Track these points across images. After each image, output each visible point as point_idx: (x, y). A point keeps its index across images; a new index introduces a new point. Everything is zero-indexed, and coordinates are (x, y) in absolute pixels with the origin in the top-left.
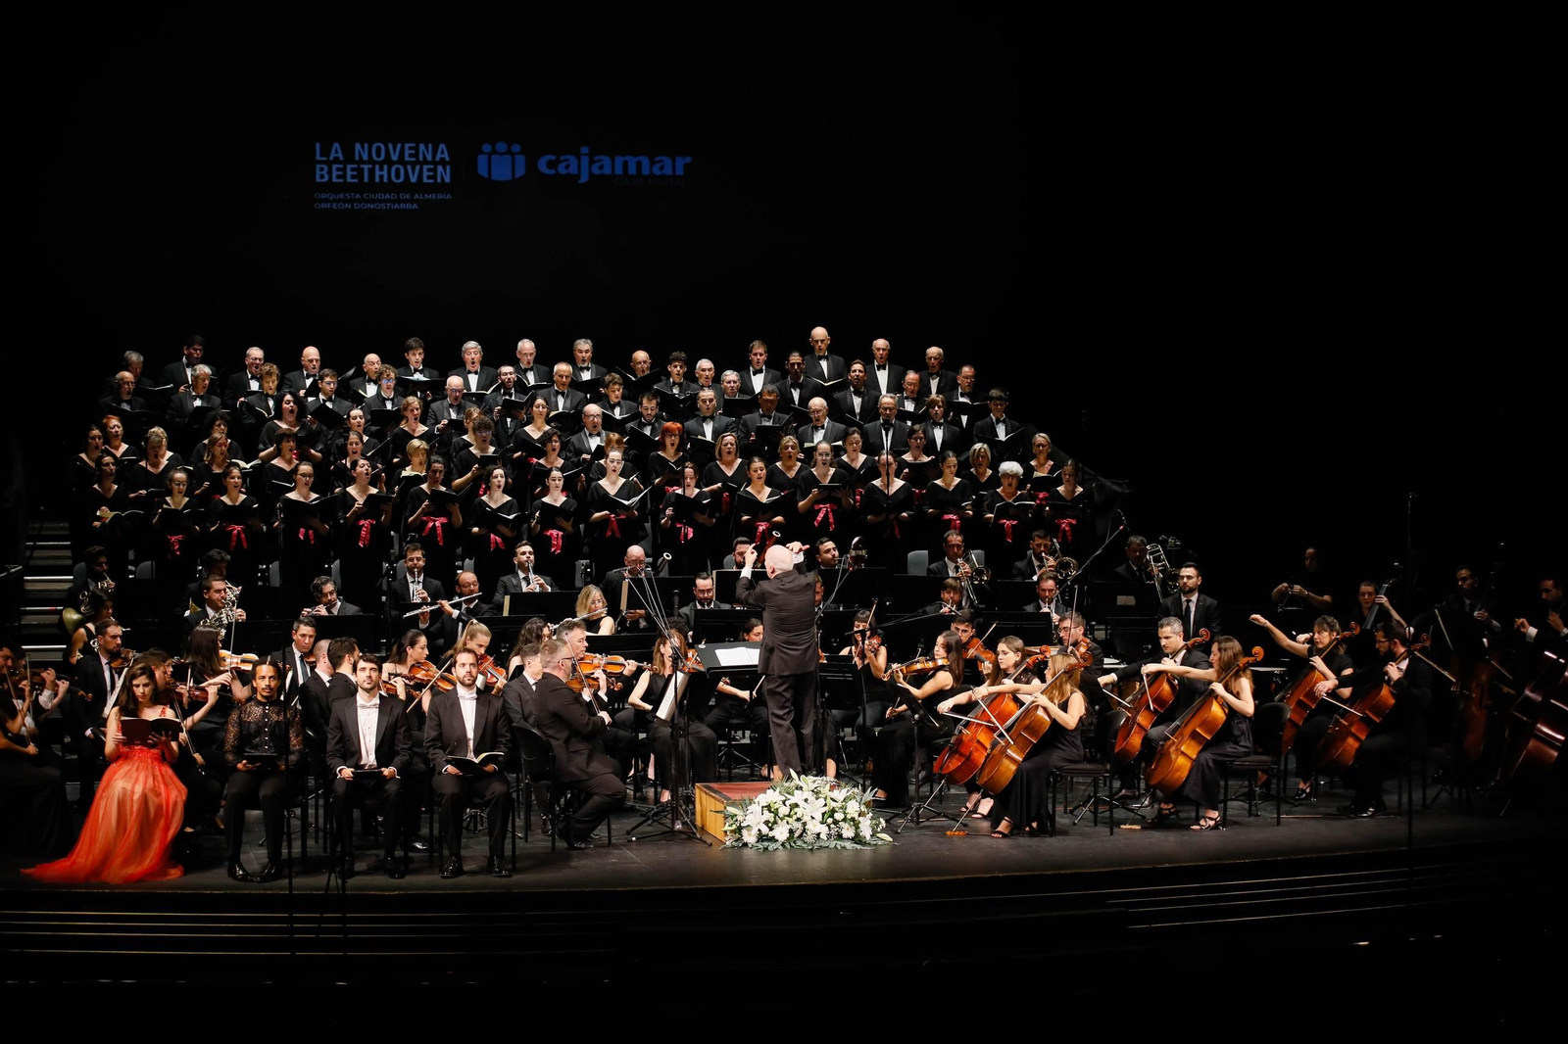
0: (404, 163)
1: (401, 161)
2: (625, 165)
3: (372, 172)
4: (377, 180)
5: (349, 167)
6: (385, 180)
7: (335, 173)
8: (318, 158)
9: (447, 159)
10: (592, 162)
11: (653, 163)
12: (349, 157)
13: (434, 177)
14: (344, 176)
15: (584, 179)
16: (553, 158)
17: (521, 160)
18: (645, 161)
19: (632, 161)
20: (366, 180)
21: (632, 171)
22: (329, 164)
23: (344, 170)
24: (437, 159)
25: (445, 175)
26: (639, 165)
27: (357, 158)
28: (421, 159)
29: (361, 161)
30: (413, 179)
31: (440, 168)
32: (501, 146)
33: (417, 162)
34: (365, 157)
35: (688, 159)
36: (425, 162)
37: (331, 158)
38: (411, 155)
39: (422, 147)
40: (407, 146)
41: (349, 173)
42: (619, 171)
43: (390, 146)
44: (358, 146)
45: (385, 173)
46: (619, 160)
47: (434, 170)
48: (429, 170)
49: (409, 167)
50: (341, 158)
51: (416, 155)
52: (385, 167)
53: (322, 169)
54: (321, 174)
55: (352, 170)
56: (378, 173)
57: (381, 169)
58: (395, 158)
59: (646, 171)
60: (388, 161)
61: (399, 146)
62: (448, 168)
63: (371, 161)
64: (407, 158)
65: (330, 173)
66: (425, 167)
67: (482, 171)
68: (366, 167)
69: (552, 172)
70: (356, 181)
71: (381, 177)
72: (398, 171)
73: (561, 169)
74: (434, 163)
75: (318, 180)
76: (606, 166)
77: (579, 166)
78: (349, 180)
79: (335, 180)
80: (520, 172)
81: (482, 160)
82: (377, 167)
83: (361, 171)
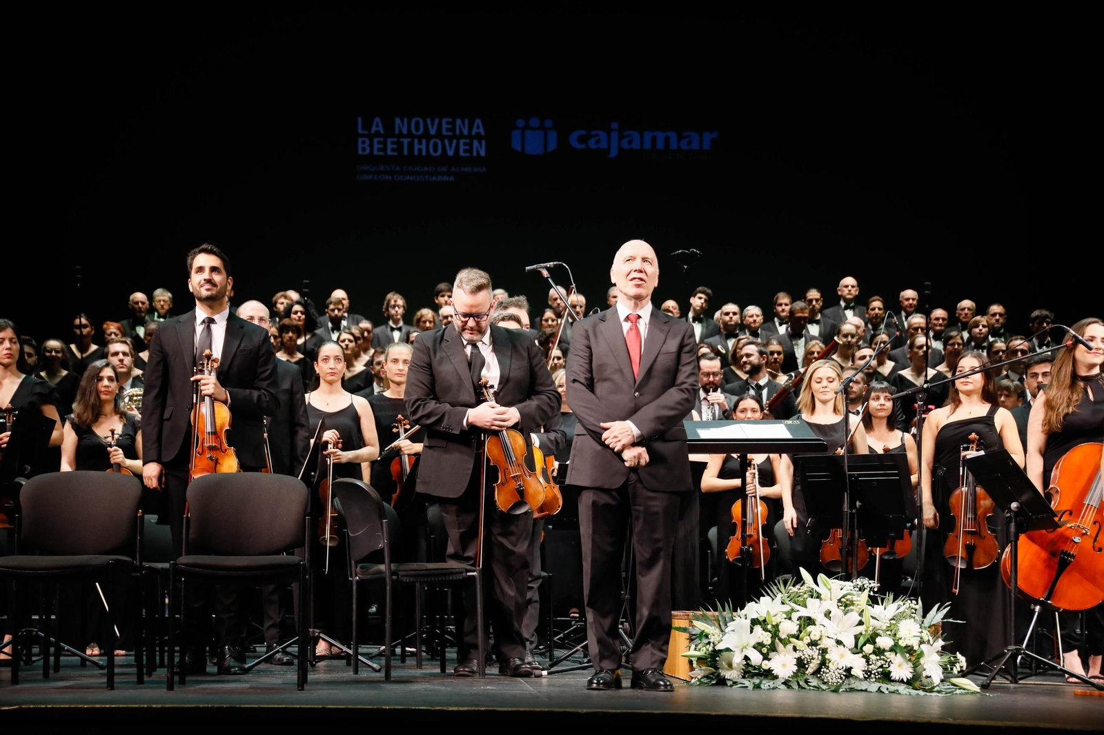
0: (442, 138)
1: (439, 134)
2: (654, 140)
3: (411, 145)
4: (416, 153)
5: (389, 140)
6: (424, 153)
7: (376, 146)
8: (360, 131)
9: (483, 133)
10: (621, 137)
11: (680, 138)
12: (389, 130)
13: (470, 151)
14: (384, 149)
15: (614, 153)
16: (583, 132)
17: (553, 137)
18: (673, 136)
19: (660, 136)
20: (406, 152)
21: (660, 145)
22: (371, 137)
23: (385, 143)
24: (473, 133)
25: (480, 149)
26: (667, 140)
27: (397, 132)
28: (458, 132)
29: (401, 135)
30: (451, 153)
31: (476, 143)
32: (534, 122)
33: (454, 136)
34: (405, 131)
35: (715, 135)
36: (462, 136)
37: (373, 131)
38: (448, 130)
39: (459, 122)
40: (444, 121)
41: (390, 146)
42: (647, 145)
43: (429, 121)
44: (398, 121)
45: (424, 146)
46: (648, 136)
47: (471, 145)
48: (465, 144)
49: (446, 142)
50: (382, 131)
51: (453, 130)
52: (424, 141)
53: (364, 142)
54: (363, 148)
55: (393, 143)
56: (417, 147)
57: (420, 143)
58: (433, 132)
59: (673, 145)
60: (427, 135)
61: (437, 121)
62: (483, 142)
63: (410, 135)
64: (444, 133)
65: (371, 146)
66: (462, 142)
67: (516, 145)
68: (406, 141)
69: (582, 146)
70: (395, 154)
71: (420, 150)
72: (435, 145)
73: (592, 144)
74: (470, 137)
75: (360, 152)
76: (636, 141)
77: (609, 142)
78: (389, 153)
79: (376, 152)
80: (552, 145)
81: (516, 136)
82: (416, 141)
83: (400, 145)
